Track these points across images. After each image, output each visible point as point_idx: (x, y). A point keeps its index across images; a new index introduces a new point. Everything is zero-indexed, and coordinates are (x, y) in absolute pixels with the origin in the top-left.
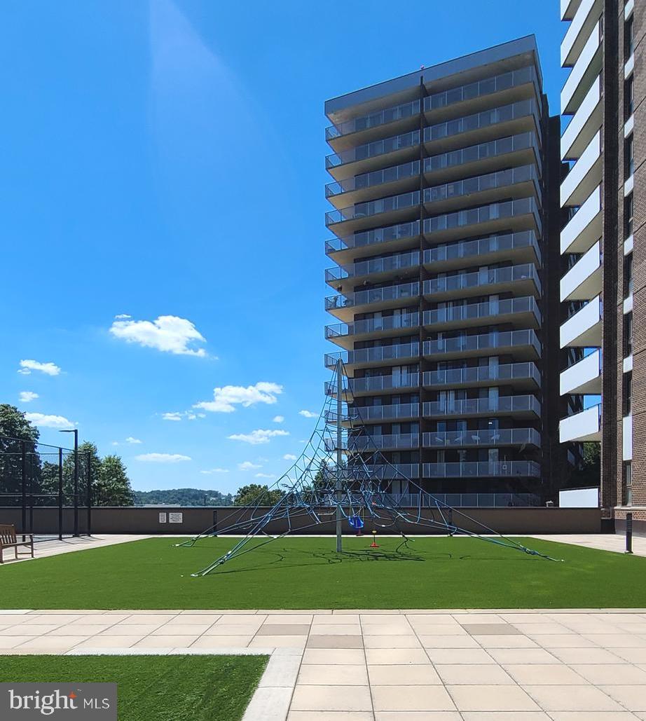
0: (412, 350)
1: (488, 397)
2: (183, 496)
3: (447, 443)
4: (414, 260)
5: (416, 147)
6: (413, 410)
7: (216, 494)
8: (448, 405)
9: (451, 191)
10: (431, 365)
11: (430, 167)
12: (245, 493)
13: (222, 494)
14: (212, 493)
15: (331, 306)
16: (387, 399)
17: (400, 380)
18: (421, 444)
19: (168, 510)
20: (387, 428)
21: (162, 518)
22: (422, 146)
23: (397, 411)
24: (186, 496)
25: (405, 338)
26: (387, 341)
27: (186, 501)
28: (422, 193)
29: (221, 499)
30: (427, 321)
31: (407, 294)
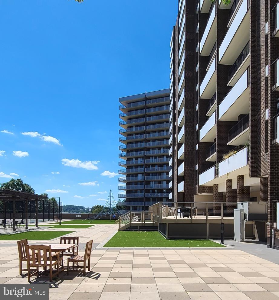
0: (143, 170)
1: (163, 184)
2: (68, 208)
3: (152, 196)
4: (143, 145)
5: (144, 114)
6: (142, 187)
7: (82, 208)
8: (153, 185)
9: (153, 127)
10: (148, 174)
11: (148, 120)
12: (95, 208)
13: (85, 207)
14: (80, 207)
15: (121, 156)
16: (136, 183)
17: (140, 178)
18: (145, 196)
19: (78, 214)
20: (136, 191)
21: (77, 216)
22: (146, 114)
23: (139, 187)
24: (70, 208)
25: (141, 166)
26: (136, 167)
27: (70, 210)
28: (145, 127)
29: (84, 210)
30: (146, 162)
31: (141, 154)
